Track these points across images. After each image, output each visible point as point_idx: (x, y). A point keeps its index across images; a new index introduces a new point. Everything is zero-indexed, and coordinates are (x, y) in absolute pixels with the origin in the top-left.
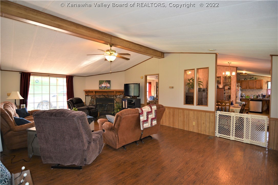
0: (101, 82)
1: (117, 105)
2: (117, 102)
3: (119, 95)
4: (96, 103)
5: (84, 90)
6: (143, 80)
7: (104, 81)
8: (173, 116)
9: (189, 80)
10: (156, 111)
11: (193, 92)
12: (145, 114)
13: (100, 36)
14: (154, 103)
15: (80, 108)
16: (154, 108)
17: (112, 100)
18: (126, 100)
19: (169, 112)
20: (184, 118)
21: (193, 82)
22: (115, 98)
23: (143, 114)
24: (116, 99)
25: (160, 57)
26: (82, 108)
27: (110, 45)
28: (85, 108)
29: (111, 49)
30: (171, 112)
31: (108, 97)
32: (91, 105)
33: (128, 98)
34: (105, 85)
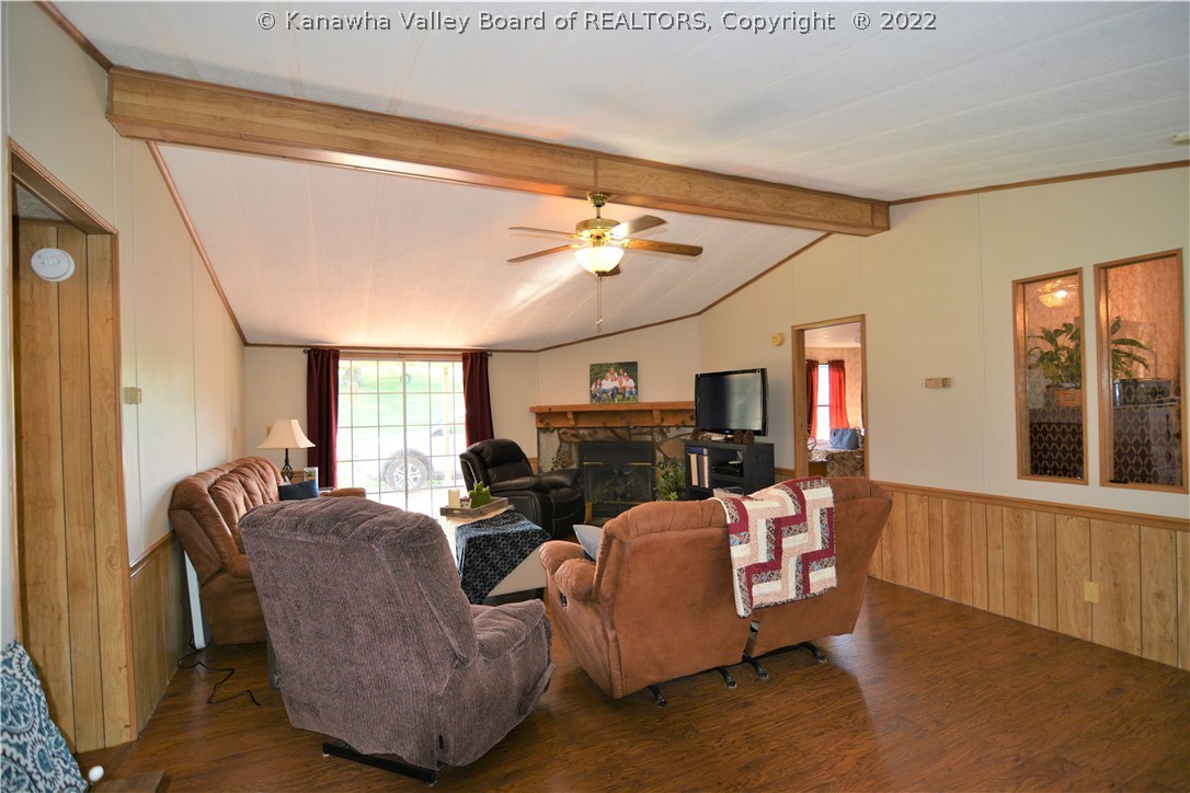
0: (598, 372)
1: (667, 473)
2: (666, 458)
3: (678, 427)
4: (581, 460)
5: (532, 409)
6: (787, 351)
7: (608, 365)
8: (956, 536)
9: (1051, 336)
10: (829, 513)
11: (1076, 403)
12: (760, 529)
13: (543, 163)
14: (854, 462)
15: (507, 482)
16: (820, 501)
17: (647, 451)
18: (705, 451)
19: (931, 519)
20: (1023, 553)
21: (1078, 345)
22: (658, 438)
23: (746, 529)
24: (661, 443)
25: (866, 226)
26: (516, 485)
27: (594, 198)
28: (527, 483)
29: (598, 217)
30: (939, 517)
31: (631, 435)
32: (559, 473)
33: (713, 438)
34: (616, 384)
